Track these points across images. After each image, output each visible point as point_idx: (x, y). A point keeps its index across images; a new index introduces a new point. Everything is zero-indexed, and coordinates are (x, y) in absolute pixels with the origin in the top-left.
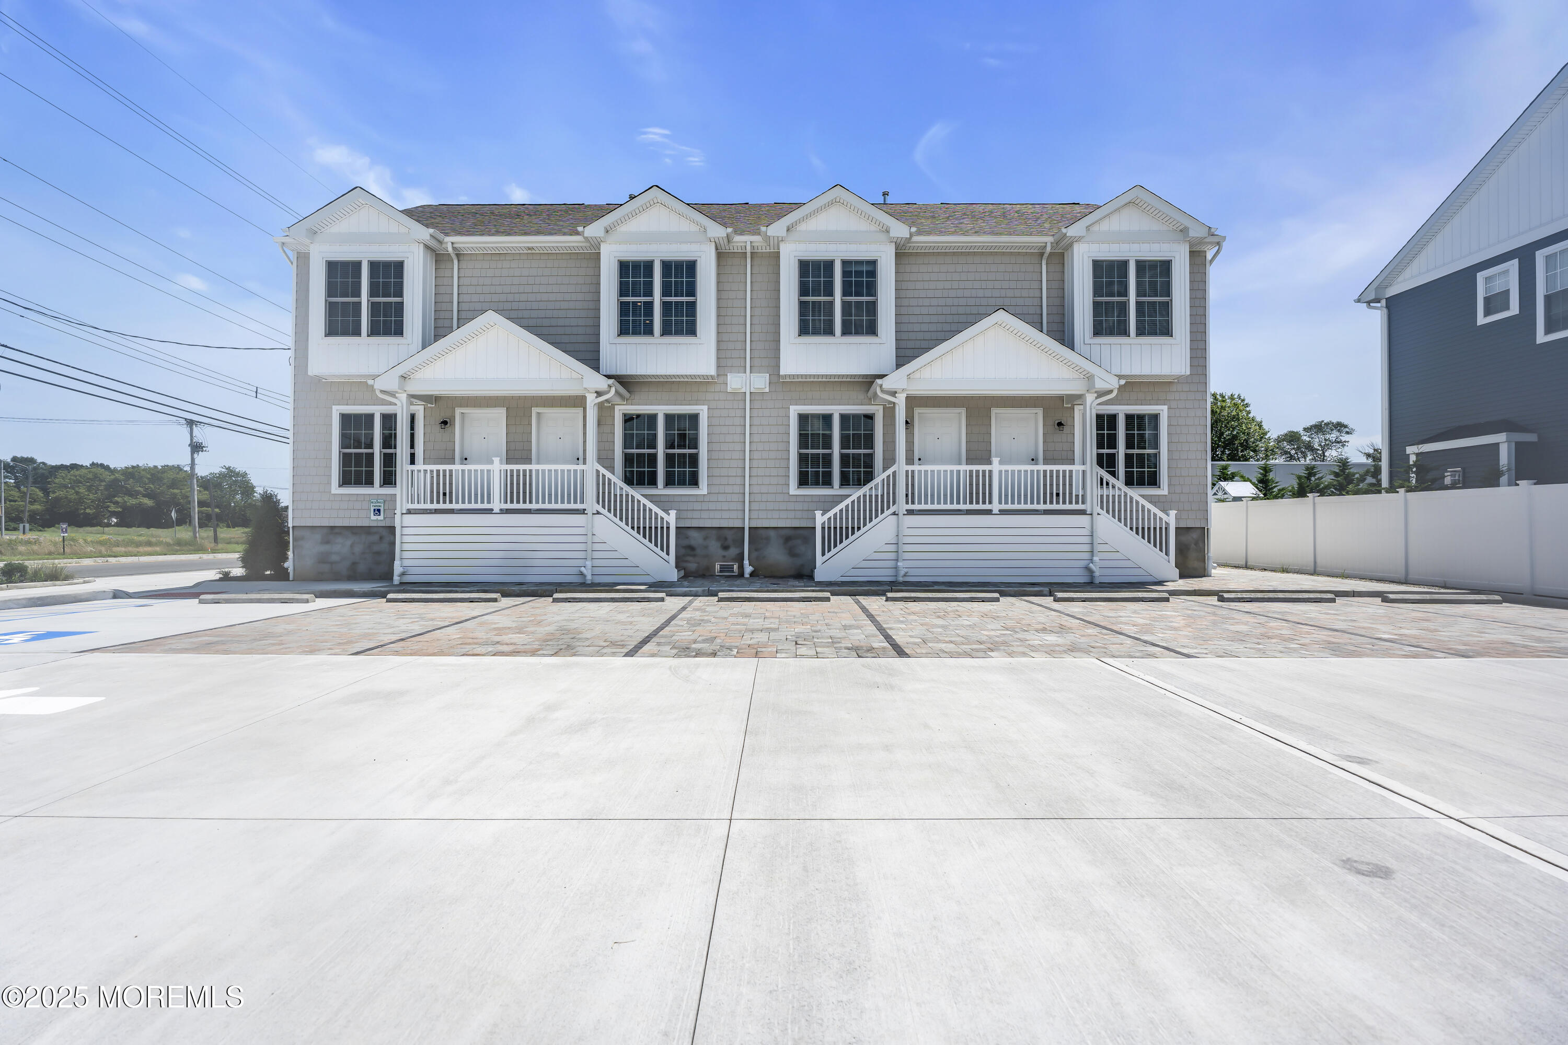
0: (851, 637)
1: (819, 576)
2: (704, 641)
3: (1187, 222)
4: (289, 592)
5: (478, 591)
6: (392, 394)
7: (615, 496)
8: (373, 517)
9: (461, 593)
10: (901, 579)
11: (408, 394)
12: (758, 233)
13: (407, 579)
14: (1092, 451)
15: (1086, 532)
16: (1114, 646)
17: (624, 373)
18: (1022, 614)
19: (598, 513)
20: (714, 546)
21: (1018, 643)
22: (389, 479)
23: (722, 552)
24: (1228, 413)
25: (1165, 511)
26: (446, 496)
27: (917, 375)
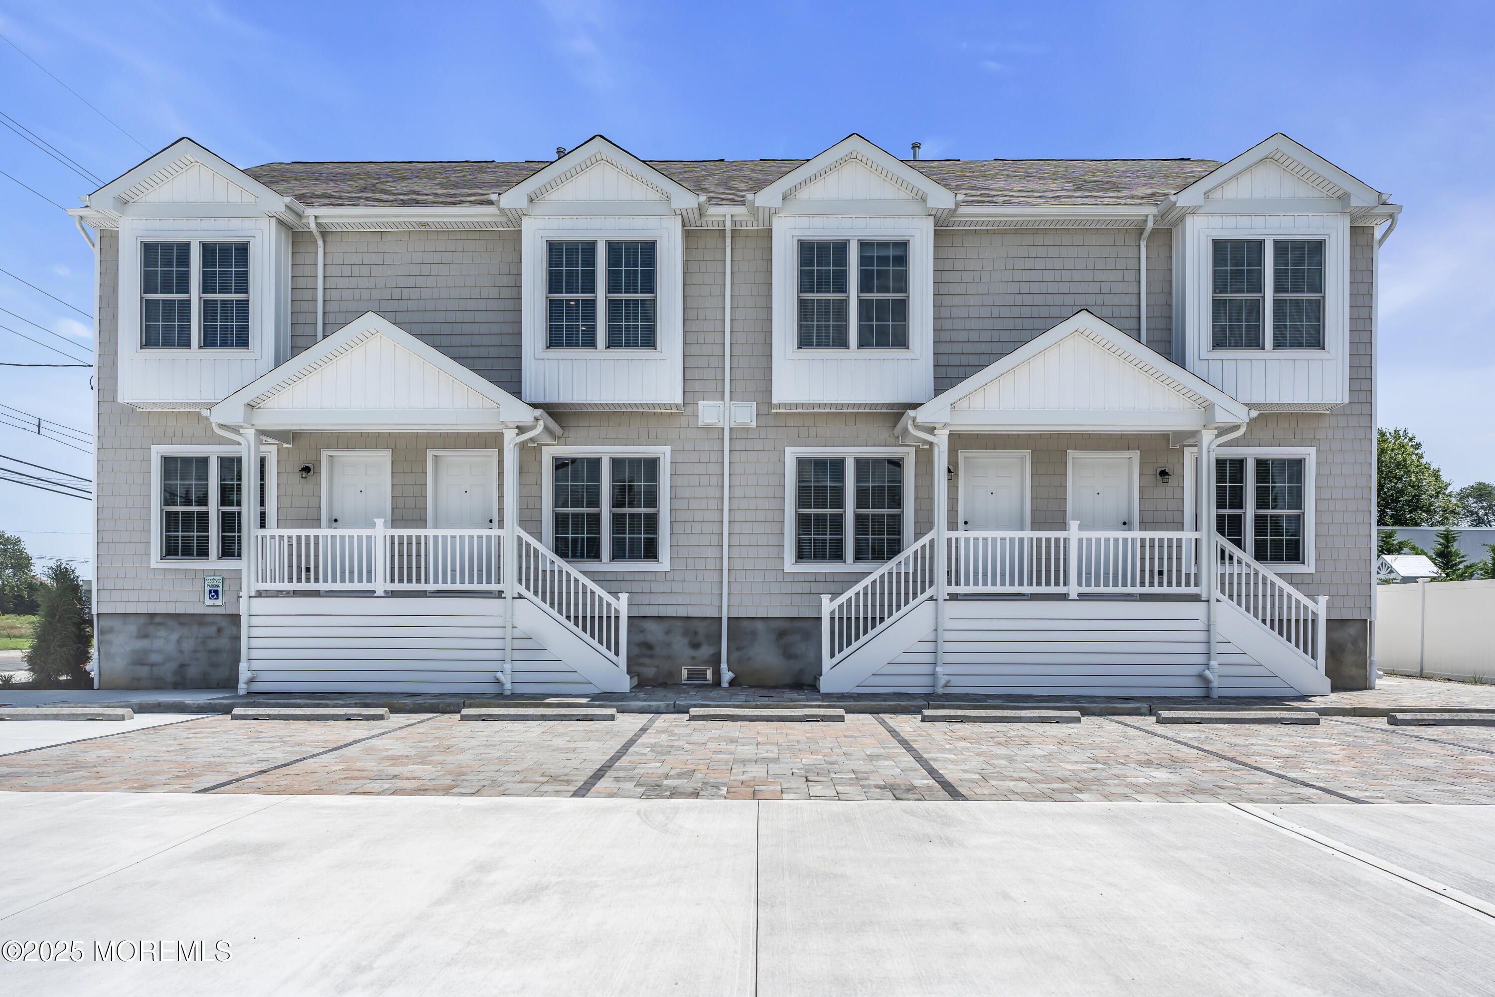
0: (882, 772)
1: (826, 684)
2: (679, 776)
3: (1348, 186)
4: (97, 705)
5: (356, 705)
6: (235, 430)
7: (544, 572)
8: (209, 602)
9: (333, 707)
10: (940, 690)
11: (256, 430)
12: (739, 201)
13: (257, 687)
14: (1209, 512)
15: (1200, 625)
16: (1251, 786)
17: (554, 400)
18: (1114, 740)
19: (520, 596)
20: (680, 645)
21: (1115, 782)
22: (230, 548)
23: (689, 652)
24: (1391, 458)
25: (1312, 597)
26: (308, 571)
27: (964, 404)
